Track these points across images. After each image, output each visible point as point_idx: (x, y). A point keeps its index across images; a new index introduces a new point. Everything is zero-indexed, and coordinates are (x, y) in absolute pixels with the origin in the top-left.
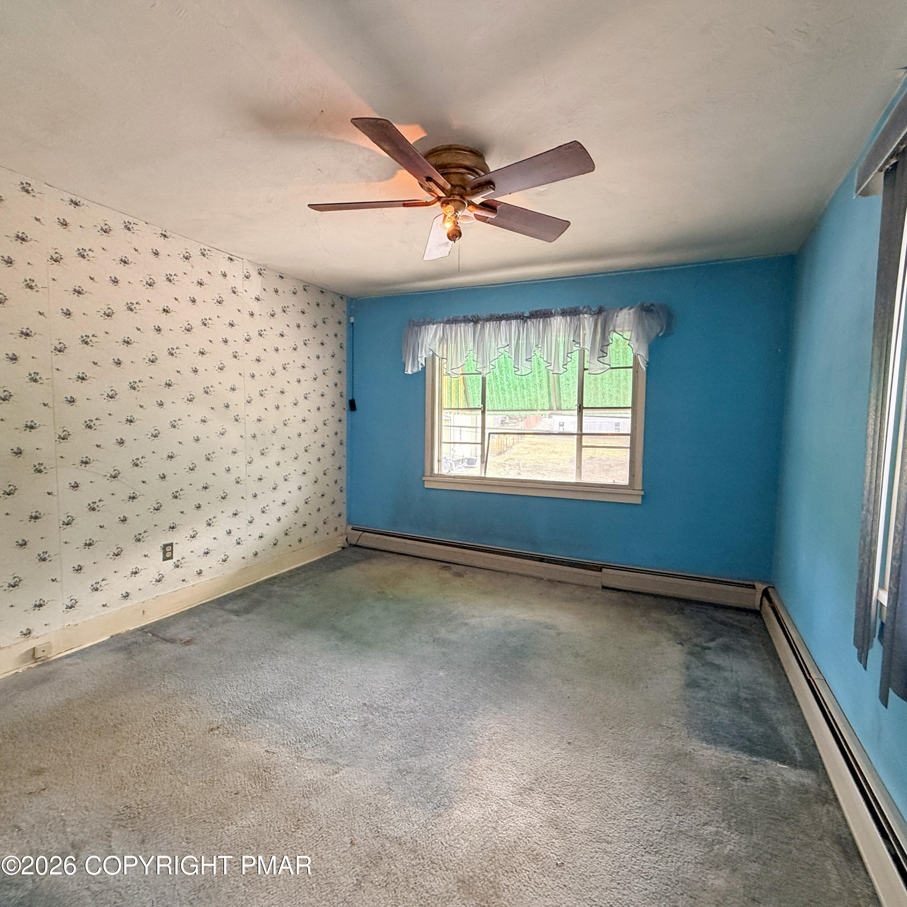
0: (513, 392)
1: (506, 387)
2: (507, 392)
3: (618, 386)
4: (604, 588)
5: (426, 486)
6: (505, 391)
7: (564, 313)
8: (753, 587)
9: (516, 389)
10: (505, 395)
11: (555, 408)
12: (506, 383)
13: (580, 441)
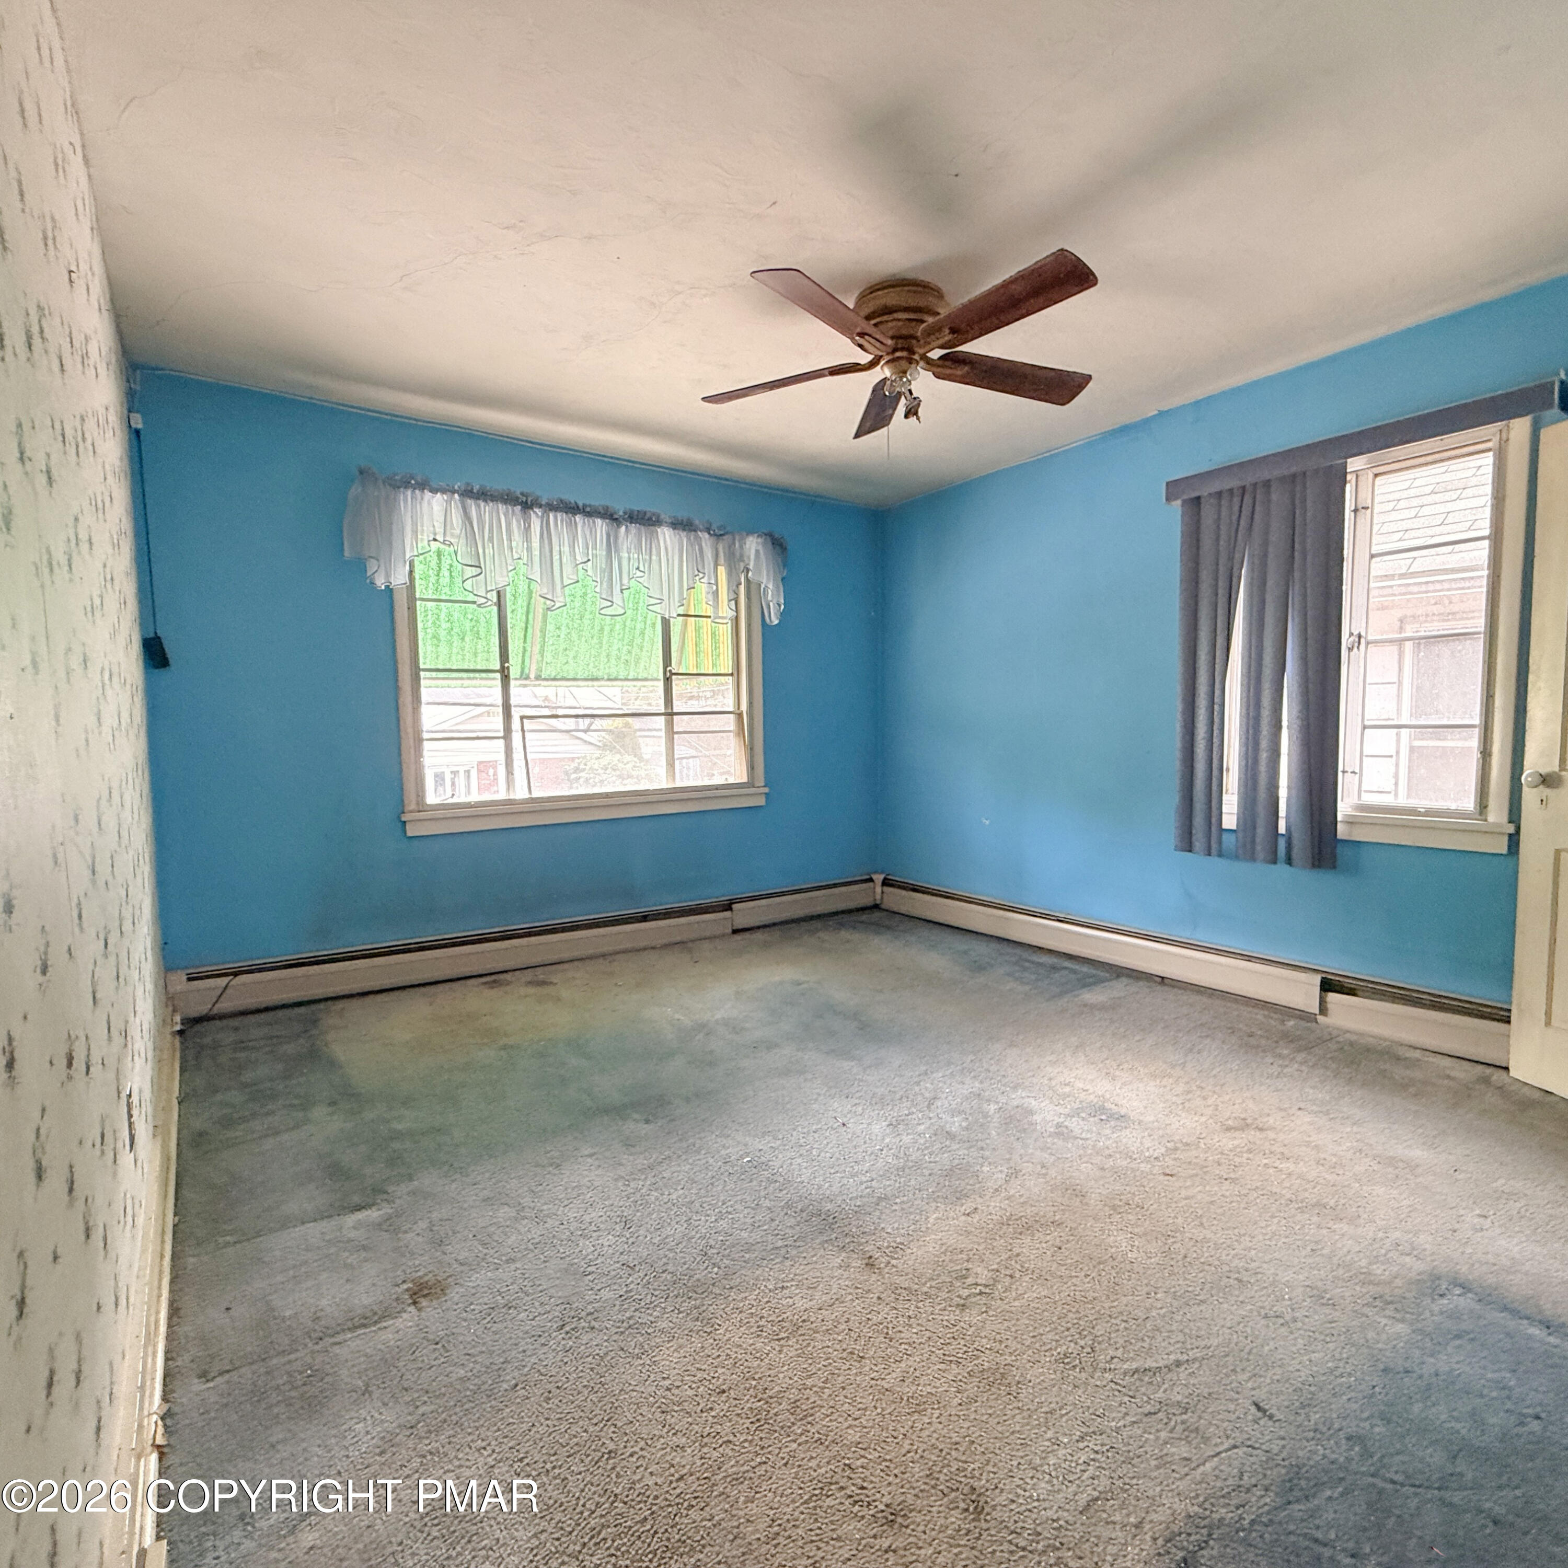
0: (455, 645)
1: (443, 634)
2: (443, 644)
3: (631, 644)
4: (735, 932)
5: (409, 834)
6: (439, 640)
7: (676, 525)
8: (871, 880)
9: (463, 639)
10: (440, 649)
11: (532, 676)
12: (445, 625)
13: (670, 725)
